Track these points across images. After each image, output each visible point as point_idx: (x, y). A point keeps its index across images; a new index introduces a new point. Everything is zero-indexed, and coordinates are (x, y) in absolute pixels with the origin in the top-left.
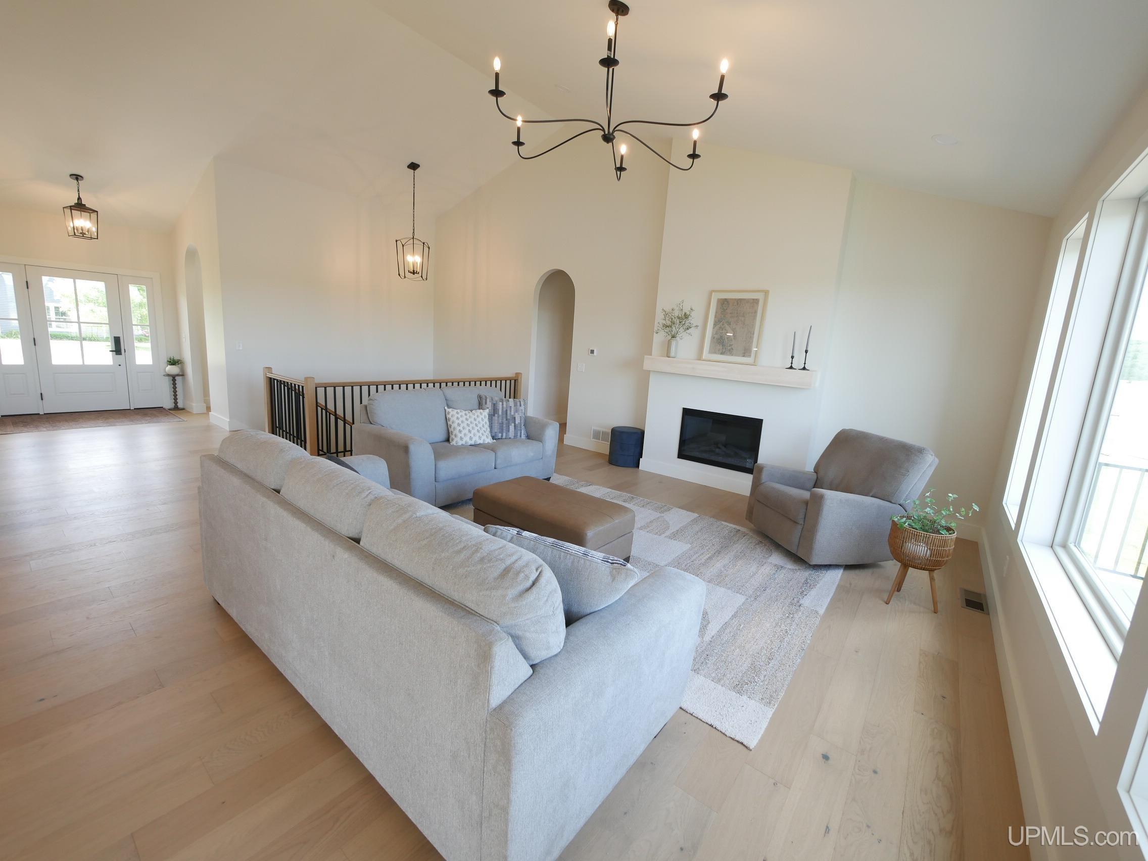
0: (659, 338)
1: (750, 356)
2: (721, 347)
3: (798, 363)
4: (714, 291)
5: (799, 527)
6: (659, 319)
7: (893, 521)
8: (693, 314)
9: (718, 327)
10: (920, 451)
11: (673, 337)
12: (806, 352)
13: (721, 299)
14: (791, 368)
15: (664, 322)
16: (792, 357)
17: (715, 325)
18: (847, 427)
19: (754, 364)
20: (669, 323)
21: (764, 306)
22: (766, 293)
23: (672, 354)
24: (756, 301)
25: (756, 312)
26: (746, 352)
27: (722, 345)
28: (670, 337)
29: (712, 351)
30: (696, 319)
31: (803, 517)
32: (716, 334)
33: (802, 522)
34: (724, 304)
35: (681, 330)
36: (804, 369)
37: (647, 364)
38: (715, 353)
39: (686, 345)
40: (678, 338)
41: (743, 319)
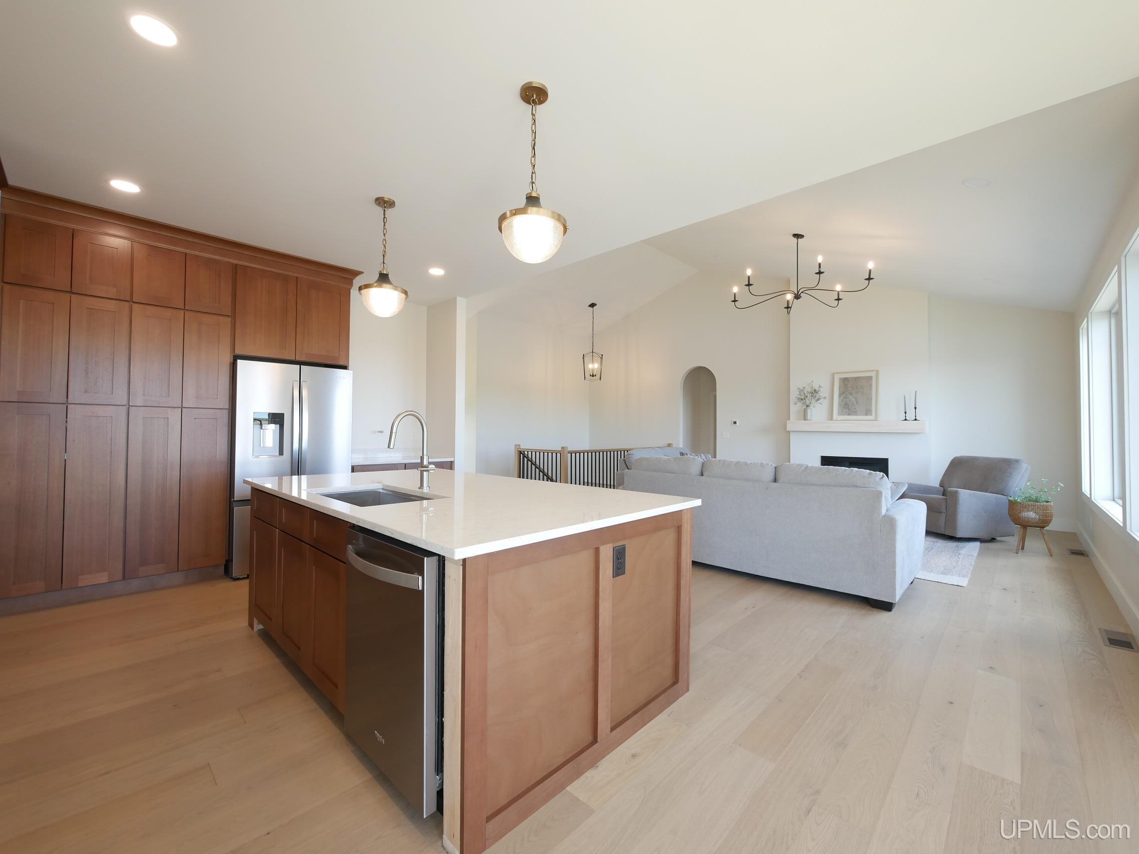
0: (795, 408)
1: (871, 415)
2: (847, 410)
3: (910, 416)
4: (836, 373)
5: (944, 515)
6: (794, 394)
7: (1009, 500)
8: (821, 389)
9: (842, 397)
10: (1017, 461)
11: (807, 406)
12: (915, 408)
13: (843, 378)
14: (906, 420)
15: (799, 396)
16: (905, 413)
17: (840, 395)
18: (958, 455)
19: (876, 420)
20: (803, 397)
21: (877, 383)
22: (877, 371)
23: (809, 418)
24: (870, 378)
25: (871, 385)
26: (868, 412)
27: (847, 408)
28: (805, 407)
29: (841, 413)
30: (824, 392)
31: (945, 507)
32: (842, 402)
33: (945, 511)
34: (845, 381)
35: (813, 401)
36: (916, 420)
37: (790, 427)
38: (843, 415)
39: (817, 412)
40: (811, 407)
41: (861, 390)
